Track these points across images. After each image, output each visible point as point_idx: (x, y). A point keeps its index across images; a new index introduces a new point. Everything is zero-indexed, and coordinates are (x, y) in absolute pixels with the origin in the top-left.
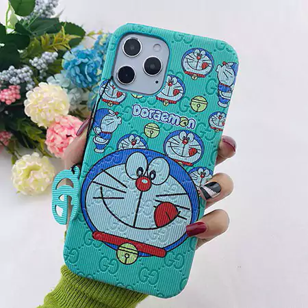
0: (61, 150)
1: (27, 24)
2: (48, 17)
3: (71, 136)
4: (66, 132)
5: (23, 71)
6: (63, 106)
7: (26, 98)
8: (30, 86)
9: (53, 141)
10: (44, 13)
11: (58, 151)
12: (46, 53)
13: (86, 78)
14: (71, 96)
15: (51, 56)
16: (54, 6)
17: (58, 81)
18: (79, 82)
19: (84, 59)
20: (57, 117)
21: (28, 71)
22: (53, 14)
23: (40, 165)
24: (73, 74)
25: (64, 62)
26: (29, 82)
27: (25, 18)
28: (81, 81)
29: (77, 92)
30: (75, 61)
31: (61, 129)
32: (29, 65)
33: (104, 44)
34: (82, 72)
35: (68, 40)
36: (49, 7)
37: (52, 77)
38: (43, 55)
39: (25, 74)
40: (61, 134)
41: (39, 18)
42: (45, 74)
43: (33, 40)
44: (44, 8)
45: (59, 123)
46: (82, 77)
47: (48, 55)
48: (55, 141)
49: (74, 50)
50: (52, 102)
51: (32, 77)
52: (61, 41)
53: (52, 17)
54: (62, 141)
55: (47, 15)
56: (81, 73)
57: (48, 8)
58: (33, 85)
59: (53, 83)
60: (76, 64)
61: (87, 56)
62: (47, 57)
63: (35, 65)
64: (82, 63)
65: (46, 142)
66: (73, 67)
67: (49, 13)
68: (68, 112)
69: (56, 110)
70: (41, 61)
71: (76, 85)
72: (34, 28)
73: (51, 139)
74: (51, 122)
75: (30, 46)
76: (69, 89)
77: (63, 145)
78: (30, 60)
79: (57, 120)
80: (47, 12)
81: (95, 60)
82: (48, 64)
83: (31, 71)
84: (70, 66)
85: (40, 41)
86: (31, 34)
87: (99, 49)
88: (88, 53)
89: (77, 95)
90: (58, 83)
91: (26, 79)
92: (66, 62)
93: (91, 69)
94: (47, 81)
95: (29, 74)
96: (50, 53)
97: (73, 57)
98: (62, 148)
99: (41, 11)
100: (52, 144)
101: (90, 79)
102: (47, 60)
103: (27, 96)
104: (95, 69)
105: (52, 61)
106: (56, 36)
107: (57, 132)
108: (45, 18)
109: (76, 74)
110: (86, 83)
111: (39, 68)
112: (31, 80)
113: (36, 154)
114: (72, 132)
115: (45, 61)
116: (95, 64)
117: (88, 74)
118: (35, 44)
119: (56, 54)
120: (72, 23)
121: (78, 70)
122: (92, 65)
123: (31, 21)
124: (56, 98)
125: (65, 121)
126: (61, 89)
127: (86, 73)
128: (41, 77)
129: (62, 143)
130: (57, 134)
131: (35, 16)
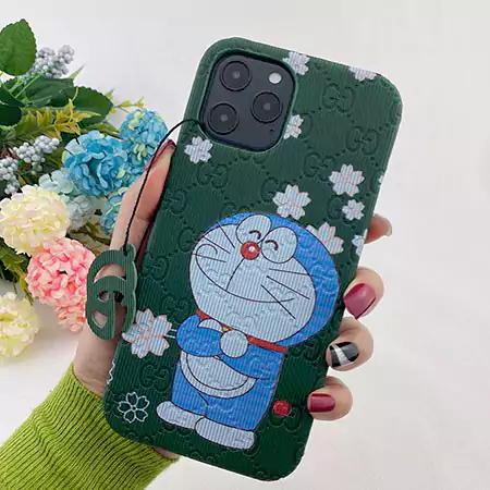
0: (48, 293)
1: (23, 85)
2: (55, 77)
3: (65, 272)
4: (57, 266)
6: (58, 224)
8: (10, 188)
9: (36, 278)
10: (50, 71)
11: (43, 294)
12: (42, 137)
13: (98, 182)
14: (74, 207)
15: (46, 144)
16: (66, 62)
17: (56, 183)
18: (88, 188)
19: (97, 153)
20: (45, 241)
21: (9, 165)
22: (64, 73)
23: (15, 313)
24: (78, 176)
25: (65, 156)
26: (10, 181)
27: (20, 77)
28: (91, 186)
29: (84, 201)
30: (82, 156)
31: (51, 261)
32: (14, 156)
33: (136, 128)
34: (93, 172)
35: (77, 120)
36: (58, 62)
37: (47, 176)
38: (37, 141)
39: (3, 170)
40: (50, 269)
41: (43, 78)
42: (40, 167)
43: (27, 113)
44: (51, 63)
45: (48, 251)
46: (93, 181)
47: (43, 141)
48: (40, 280)
49: (82, 138)
50: (38, 218)
51: (15, 173)
52: (67, 121)
53: (63, 77)
54: (50, 280)
55: (54, 74)
56: (90, 174)
57: (57, 64)
58: (16, 187)
59: (46, 187)
60: (84, 160)
61: (102, 149)
62: (42, 145)
63: (21, 156)
64: (93, 158)
65: (26, 279)
66: (78, 165)
67: (59, 72)
68: (64, 234)
69: (46, 231)
70: (32, 150)
72: (31, 94)
73: (34, 274)
74: (37, 248)
75: (21, 121)
76: (72, 195)
77: (51, 286)
78: (15, 148)
79: (45, 246)
80: (54, 70)
81: (116, 155)
82: (43, 153)
83: (13, 165)
84: (74, 163)
85: (35, 115)
86: (23, 105)
87: (126, 136)
88: (105, 144)
89: (83, 206)
90: (54, 186)
91: (5, 177)
92: (68, 156)
93: (108, 169)
94: (40, 180)
95: (10, 168)
96: (47, 139)
97: (80, 150)
98: (50, 290)
99: (45, 68)
100: (35, 283)
101: (104, 184)
102: (42, 150)
104: (116, 168)
105: (50, 152)
106: (60, 113)
107: (43, 265)
108: (52, 79)
109: (84, 176)
110: (98, 189)
111: (27, 160)
112: (14, 177)
113: (11, 295)
114: (67, 267)
115: (39, 150)
116: (115, 160)
117: (103, 176)
118: (30, 119)
119: (56, 141)
121: (86, 169)
122: (110, 163)
123: (28, 82)
124: (47, 213)
125: (58, 247)
126: (57, 197)
127: (99, 175)
128: (33, 173)
129: (50, 283)
130: (43, 268)
131: (36, 74)
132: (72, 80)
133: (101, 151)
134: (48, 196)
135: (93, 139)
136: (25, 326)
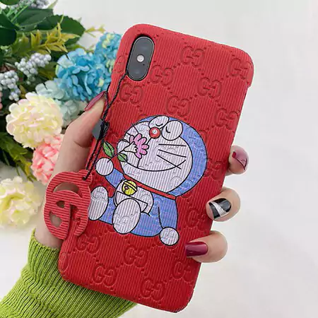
1: (14, 14)
2: (39, 7)
5: (6, 77)
6: (55, 124)
7: (10, 113)
8: (14, 96)
9: (40, 166)
10: (35, 2)
11: (46, 178)
12: (37, 54)
13: (85, 90)
14: (65, 110)
15: (42, 59)
17: (49, 90)
18: (76, 94)
19: (84, 66)
20: (47, 137)
21: (13, 77)
22: (45, 4)
23: (23, 193)
24: (69, 85)
25: (58, 70)
26: (13, 90)
27: (12, 7)
28: (79, 93)
29: (72, 105)
30: (72, 69)
31: (51, 153)
32: (16, 69)
33: (108, 47)
34: (81, 83)
35: (64, 40)
37: (42, 85)
38: (33, 57)
39: (8, 80)
40: (51, 158)
41: (29, 8)
42: (34, 79)
43: (21, 36)
45: (49, 145)
46: (81, 89)
47: (38, 57)
48: (43, 168)
49: (72, 54)
50: (42, 119)
51: (17, 83)
52: (56, 41)
53: (45, 7)
54: (51, 167)
55: (38, 5)
56: (79, 83)
58: (18, 94)
59: (43, 94)
60: (74, 72)
61: (87, 63)
62: (37, 60)
63: (22, 69)
64: (81, 71)
65: (32, 167)
66: (69, 76)
67: (41, 3)
68: (60, 131)
69: (47, 129)
70: (30, 65)
71: (72, 97)
72: (21, 20)
73: (39, 163)
74: (39, 143)
75: (16, 42)
76: (63, 101)
77: (51, 172)
78: (16, 63)
79: (47, 141)
80: (39, 2)
81: (97, 68)
82: (39, 68)
83: (16, 77)
84: (66, 75)
85: (30, 37)
86: (18, 29)
87: (101, 53)
88: (90, 60)
90: (49, 93)
91: (9, 87)
92: (61, 69)
93: (92, 79)
94: (36, 89)
95: (13, 79)
96: (41, 56)
97: (71, 64)
100: (40, 170)
101: (89, 91)
102: (37, 64)
103: (10, 110)
104: (97, 79)
105: (44, 66)
106: (50, 35)
107: (46, 156)
108: (36, 9)
109: (73, 85)
110: (84, 96)
111: (26, 73)
112: (16, 87)
113: (18, 179)
115: (34, 64)
116: (97, 72)
117: (89, 85)
118: (24, 40)
119: (48, 57)
120: (70, 17)
121: (75, 80)
122: (94, 75)
123: (18, 11)
124: (47, 115)
125: (57, 141)
126: (53, 102)
127: (86, 84)
128: (28, 83)
129: (52, 170)
130: (46, 158)
131: (24, 5)
132: (52, 10)
133: (87, 65)
134: (47, 101)
135: (80, 55)
136: (31, 202)
